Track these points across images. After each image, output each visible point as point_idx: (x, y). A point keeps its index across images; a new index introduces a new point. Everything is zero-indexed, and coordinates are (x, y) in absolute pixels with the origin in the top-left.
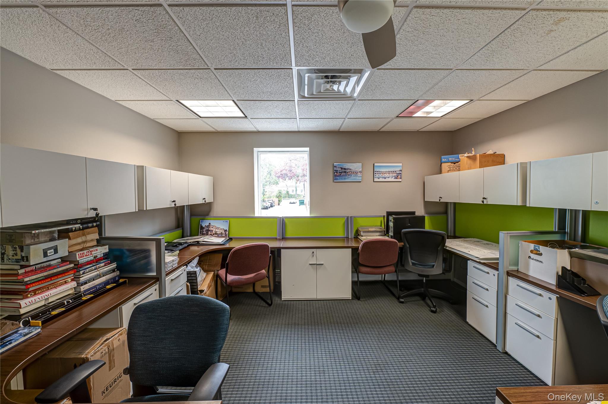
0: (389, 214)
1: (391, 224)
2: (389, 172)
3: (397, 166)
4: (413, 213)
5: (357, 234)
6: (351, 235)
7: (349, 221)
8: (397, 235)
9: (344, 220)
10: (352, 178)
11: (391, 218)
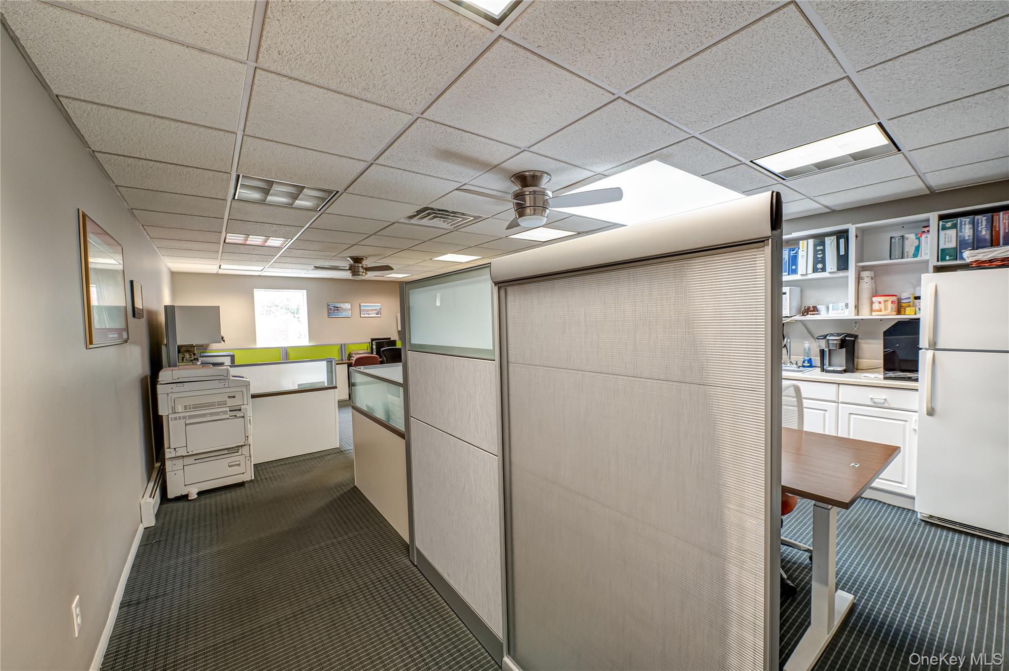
0: (373, 340)
1: (374, 347)
2: (372, 310)
3: (377, 306)
4: (390, 339)
5: (350, 356)
6: (345, 357)
7: (342, 347)
8: (378, 353)
9: (340, 346)
10: (344, 314)
11: (374, 343)
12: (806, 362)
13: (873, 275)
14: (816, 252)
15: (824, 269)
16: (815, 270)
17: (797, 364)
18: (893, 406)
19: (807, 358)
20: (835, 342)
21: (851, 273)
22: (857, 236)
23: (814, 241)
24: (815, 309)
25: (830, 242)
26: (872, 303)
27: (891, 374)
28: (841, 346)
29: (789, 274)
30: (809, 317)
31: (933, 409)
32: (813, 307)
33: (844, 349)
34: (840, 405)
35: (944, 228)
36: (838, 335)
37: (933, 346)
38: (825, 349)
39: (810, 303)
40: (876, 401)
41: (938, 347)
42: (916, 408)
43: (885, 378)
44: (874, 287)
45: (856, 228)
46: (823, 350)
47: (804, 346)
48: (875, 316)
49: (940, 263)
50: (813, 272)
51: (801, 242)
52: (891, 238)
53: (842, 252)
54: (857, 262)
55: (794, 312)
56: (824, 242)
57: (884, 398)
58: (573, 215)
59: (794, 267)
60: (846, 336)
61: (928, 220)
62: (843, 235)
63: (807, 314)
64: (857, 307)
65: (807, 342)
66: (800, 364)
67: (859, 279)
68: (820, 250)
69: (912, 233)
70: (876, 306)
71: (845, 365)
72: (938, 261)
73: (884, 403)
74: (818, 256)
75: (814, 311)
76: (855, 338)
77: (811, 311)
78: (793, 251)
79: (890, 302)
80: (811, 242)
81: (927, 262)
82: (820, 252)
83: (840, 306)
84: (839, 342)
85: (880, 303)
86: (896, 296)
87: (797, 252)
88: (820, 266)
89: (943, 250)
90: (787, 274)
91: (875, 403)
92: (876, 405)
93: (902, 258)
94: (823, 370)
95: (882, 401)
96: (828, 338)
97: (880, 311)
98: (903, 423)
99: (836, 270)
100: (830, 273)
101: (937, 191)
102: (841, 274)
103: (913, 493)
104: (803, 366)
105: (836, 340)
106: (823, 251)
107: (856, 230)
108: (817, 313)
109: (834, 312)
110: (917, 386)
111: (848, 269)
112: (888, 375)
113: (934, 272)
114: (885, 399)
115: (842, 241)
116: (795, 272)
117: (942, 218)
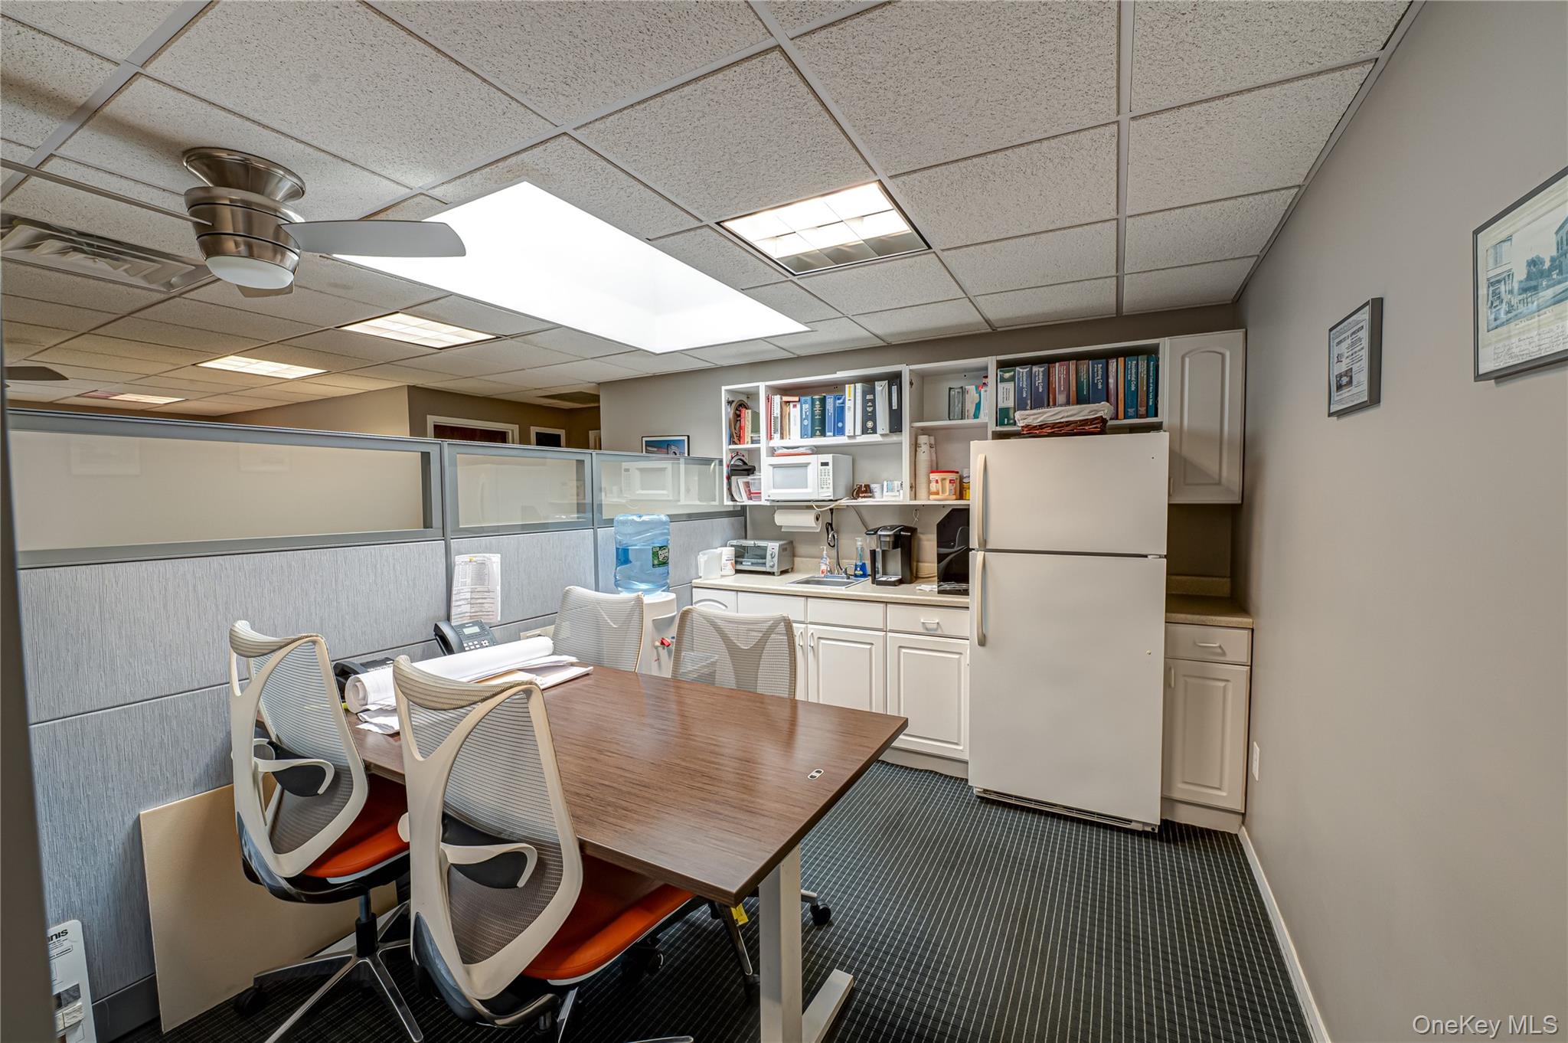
12: (858, 569)
13: (933, 442)
14: (865, 402)
15: (874, 431)
16: (865, 431)
17: (846, 573)
18: (946, 633)
19: (859, 563)
20: (888, 539)
21: (905, 438)
22: (911, 384)
23: (863, 387)
24: (867, 490)
25: (881, 387)
26: (929, 482)
27: (947, 586)
28: (895, 546)
29: (834, 435)
30: (862, 501)
31: (984, 636)
32: (865, 486)
33: (899, 549)
34: (889, 634)
35: (1003, 380)
36: (892, 528)
37: (984, 545)
38: (878, 550)
39: (862, 481)
40: (928, 626)
41: (989, 547)
42: (967, 634)
43: (940, 592)
44: (934, 458)
45: (910, 370)
46: (875, 551)
47: (856, 544)
48: (933, 501)
49: (999, 429)
50: (863, 433)
51: (847, 386)
52: (950, 389)
53: (895, 407)
54: (912, 422)
55: (841, 491)
56: (874, 388)
57: (937, 621)
58: (452, 294)
59: (840, 425)
60: (901, 530)
61: (986, 369)
62: (894, 379)
63: (859, 497)
64: (913, 487)
65: (860, 539)
66: (851, 572)
67: (915, 446)
68: (870, 400)
69: (973, 385)
70: (934, 487)
71: (900, 573)
72: (997, 425)
73: (936, 630)
74: (868, 409)
75: (866, 492)
76: (912, 533)
77: (863, 492)
78: (839, 399)
79: (948, 481)
80: (859, 386)
81: (985, 426)
82: (870, 404)
83: (896, 485)
84: (892, 539)
85: (937, 482)
86: (957, 472)
87: (844, 403)
88: (870, 424)
89: (1001, 409)
90: (831, 434)
91: (927, 629)
92: (929, 632)
93: (962, 419)
94: (875, 581)
95: (935, 626)
96: (879, 533)
97: (937, 493)
98: (957, 656)
99: (888, 432)
100: (882, 435)
101: (999, 329)
102: (894, 438)
103: (966, 757)
104: (856, 576)
105: (889, 536)
106: (873, 401)
107: (910, 374)
108: (870, 495)
109: (890, 494)
110: (968, 603)
111: (901, 431)
112: (941, 588)
113: (993, 439)
114: (938, 623)
115: (894, 388)
116: (840, 431)
117: (1002, 365)
